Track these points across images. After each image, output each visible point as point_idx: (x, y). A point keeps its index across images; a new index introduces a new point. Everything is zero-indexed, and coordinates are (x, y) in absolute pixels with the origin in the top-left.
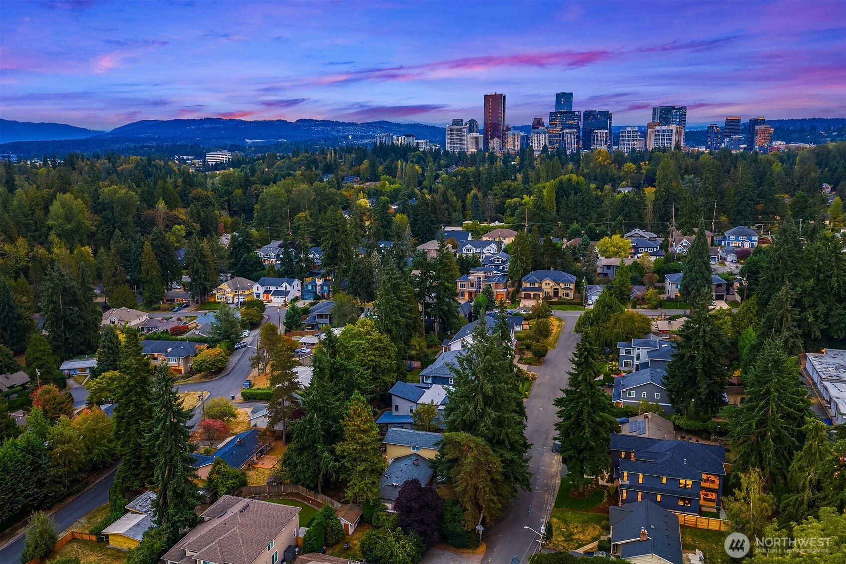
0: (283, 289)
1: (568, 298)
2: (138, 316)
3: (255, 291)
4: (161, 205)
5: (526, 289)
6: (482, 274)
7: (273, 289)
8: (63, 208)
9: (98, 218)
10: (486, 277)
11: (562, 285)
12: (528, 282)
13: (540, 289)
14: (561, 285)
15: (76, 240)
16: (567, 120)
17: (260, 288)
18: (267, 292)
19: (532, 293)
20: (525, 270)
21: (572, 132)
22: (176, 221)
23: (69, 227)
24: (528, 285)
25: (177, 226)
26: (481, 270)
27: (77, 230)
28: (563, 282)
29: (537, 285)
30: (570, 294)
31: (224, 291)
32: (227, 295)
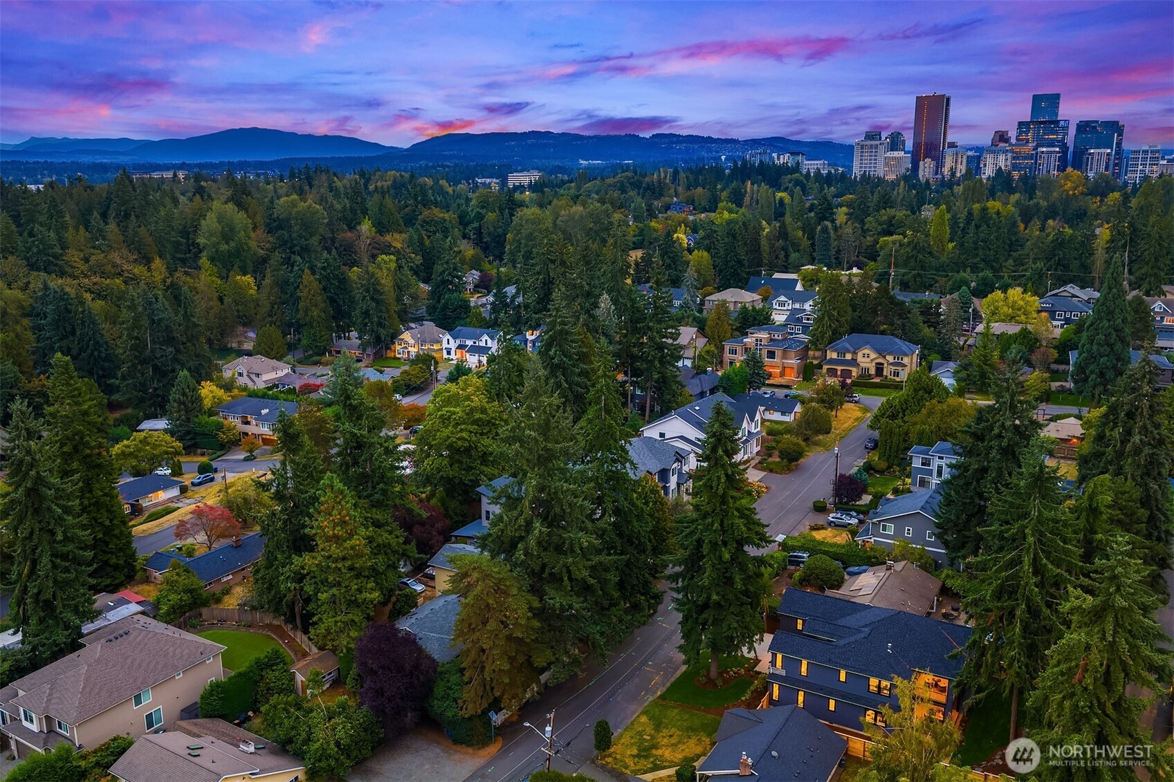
0: (482, 344)
1: (898, 379)
2: (274, 369)
3: (445, 345)
4: (366, 227)
5: (832, 361)
6: (764, 335)
7: (469, 343)
8: (219, 222)
9: (271, 239)
10: (771, 340)
11: (890, 358)
12: (834, 351)
13: (854, 362)
14: (887, 357)
15: (236, 266)
16: (1044, 134)
17: (452, 341)
18: (461, 347)
19: (839, 368)
20: (835, 332)
21: (1051, 152)
22: (387, 249)
23: (224, 247)
24: (834, 355)
25: (384, 256)
26: (764, 330)
27: (237, 253)
28: (890, 354)
29: (849, 357)
30: (902, 373)
31: (406, 342)
32: (410, 349)
